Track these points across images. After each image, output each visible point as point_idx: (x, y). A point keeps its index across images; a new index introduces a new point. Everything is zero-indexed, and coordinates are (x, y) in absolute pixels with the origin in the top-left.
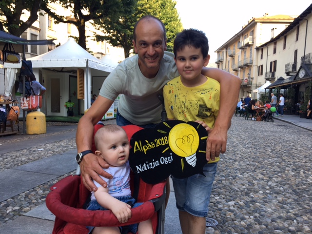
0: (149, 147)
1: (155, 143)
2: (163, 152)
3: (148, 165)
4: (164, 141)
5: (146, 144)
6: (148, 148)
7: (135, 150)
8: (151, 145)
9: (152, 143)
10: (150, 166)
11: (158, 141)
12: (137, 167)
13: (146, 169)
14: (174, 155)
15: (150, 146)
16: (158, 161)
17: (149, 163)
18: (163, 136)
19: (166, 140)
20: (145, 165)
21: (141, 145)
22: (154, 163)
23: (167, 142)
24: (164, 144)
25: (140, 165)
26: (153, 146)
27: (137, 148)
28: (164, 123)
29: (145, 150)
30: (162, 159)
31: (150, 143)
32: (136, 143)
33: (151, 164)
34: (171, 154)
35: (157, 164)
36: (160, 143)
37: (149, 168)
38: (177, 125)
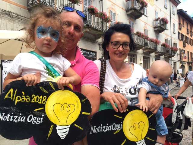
1: (31, 99)
2: (35, 110)
3: (12, 117)
6: (21, 100)
7: (6, 97)
9: (27, 96)
11: (36, 98)
13: (8, 120)
14: (46, 119)
15: (25, 99)
16: (25, 117)
17: (14, 115)
18: (43, 94)
21: (15, 94)
22: (19, 117)
24: (40, 103)
26: (28, 100)
28: (50, 84)
29: (17, 101)
30: (31, 117)
32: (11, 90)
33: (16, 117)
34: (43, 115)
35: (23, 119)
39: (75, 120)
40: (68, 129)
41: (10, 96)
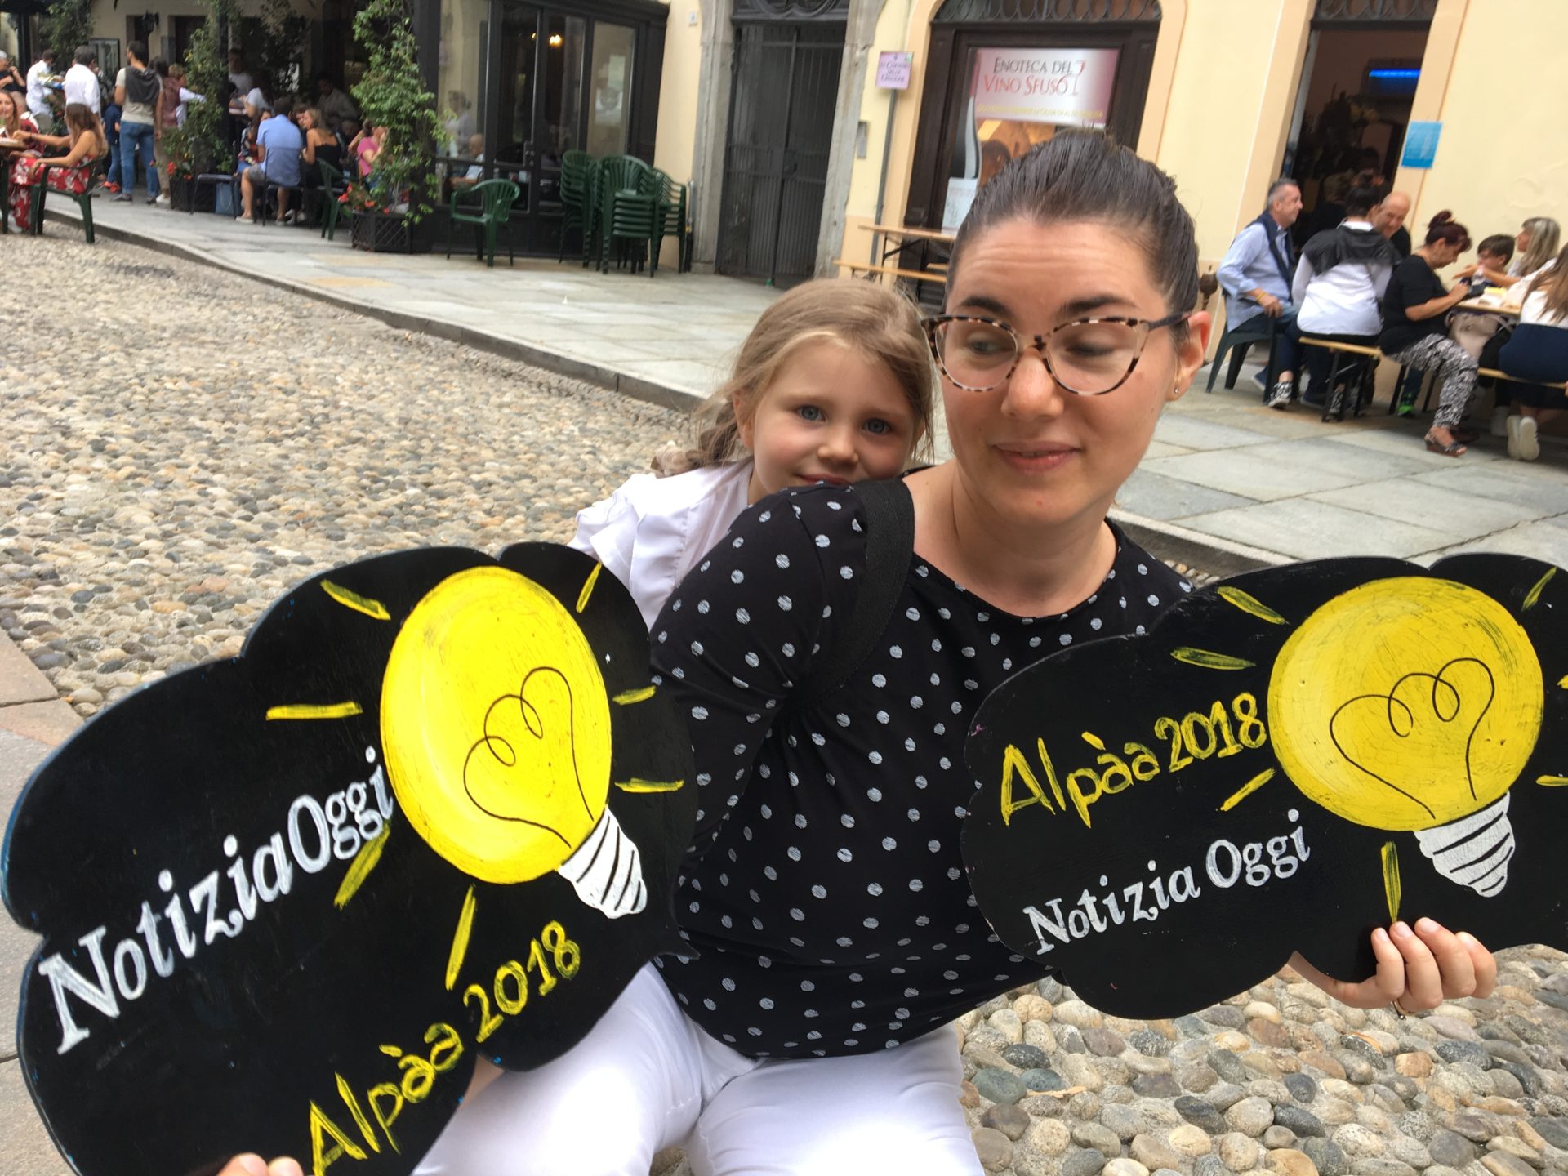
0: (1116, 779)
1: (1162, 750)
2: (1227, 805)
3: (1110, 901)
4: (1235, 725)
5: (1088, 757)
6: (1102, 786)
7: (1007, 808)
8: (1128, 760)
9: (1130, 748)
10: (1126, 907)
11: (1184, 731)
12: (1032, 912)
13: (1100, 928)
14: (1319, 821)
15: (1121, 768)
16: (1187, 873)
17: (1117, 887)
18: (1223, 687)
19: (1248, 720)
20: (1087, 899)
21: (1049, 769)
22: (1156, 885)
23: (1254, 732)
24: (1231, 750)
25: (1054, 904)
26: (1145, 768)
27: (1020, 790)
28: (1231, 595)
29: (1082, 802)
30: (1223, 854)
31: (1114, 747)
32: (1013, 756)
33: (1136, 889)
34: (1293, 815)
35: (1181, 886)
36: (1203, 741)
37: (1119, 918)
38: (1337, 600)
39: (1530, 750)
40: (1505, 821)
41: (1030, 794)
